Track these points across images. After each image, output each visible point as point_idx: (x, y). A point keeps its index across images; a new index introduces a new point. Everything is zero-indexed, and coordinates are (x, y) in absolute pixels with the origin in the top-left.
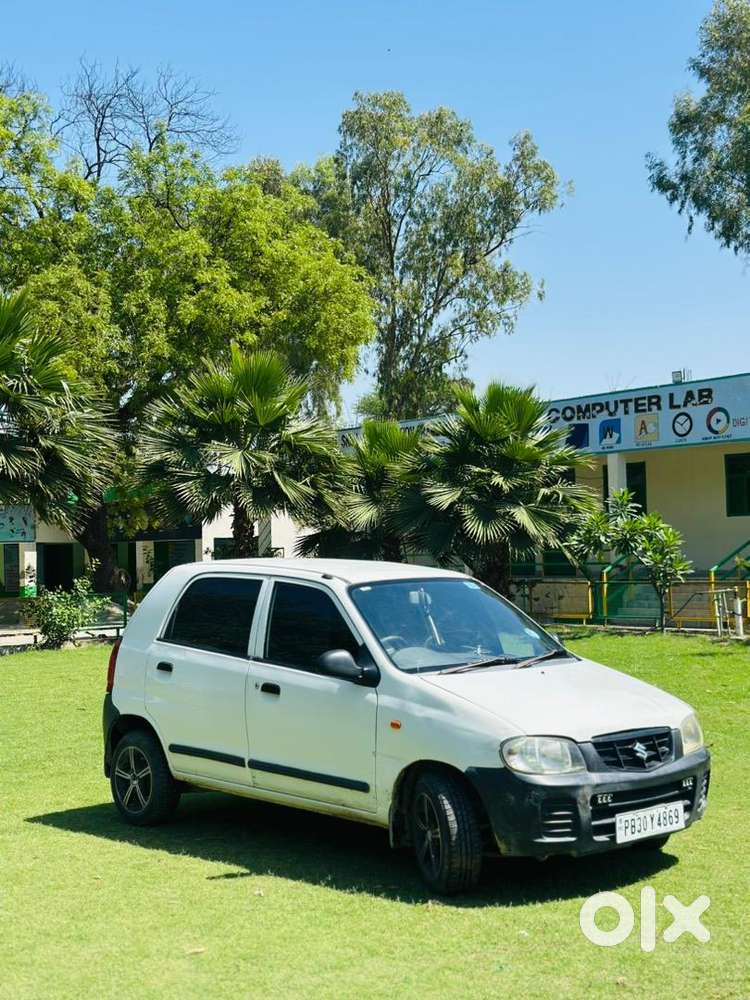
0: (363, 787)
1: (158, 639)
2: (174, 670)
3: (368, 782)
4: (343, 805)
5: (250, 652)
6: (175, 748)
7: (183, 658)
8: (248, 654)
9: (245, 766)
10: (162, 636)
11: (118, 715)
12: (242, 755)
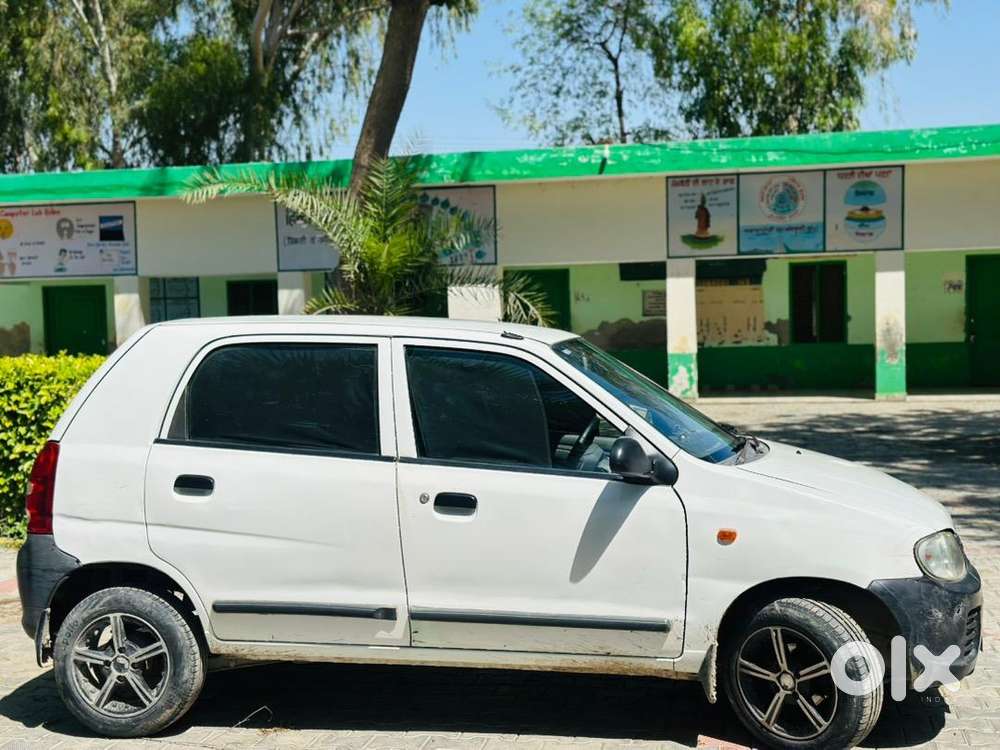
0: (659, 628)
1: (158, 441)
3: (667, 622)
4: (608, 655)
5: (387, 448)
8: (383, 454)
9: (396, 619)
10: (164, 436)
11: (76, 566)
12: (390, 605)
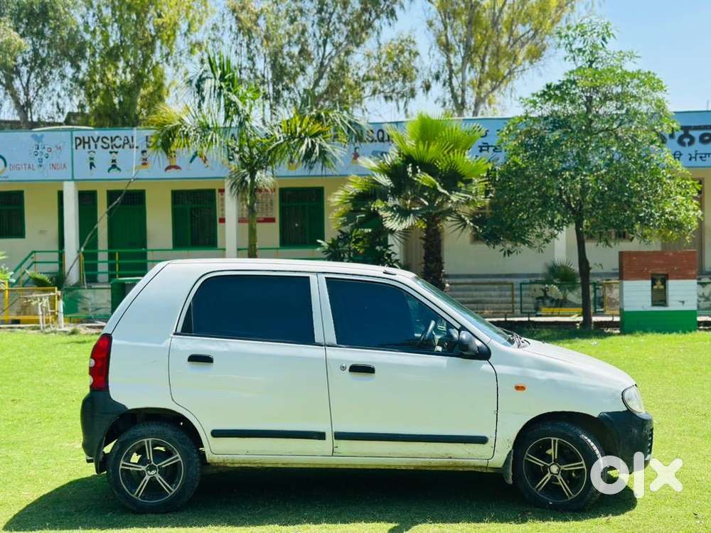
0: (482, 440)
1: (175, 334)
2: (214, 361)
3: (487, 436)
4: (450, 458)
5: (318, 338)
6: (217, 434)
7: (226, 349)
8: (316, 341)
9: (325, 439)
10: (179, 330)
11: (124, 410)
12: (321, 430)
